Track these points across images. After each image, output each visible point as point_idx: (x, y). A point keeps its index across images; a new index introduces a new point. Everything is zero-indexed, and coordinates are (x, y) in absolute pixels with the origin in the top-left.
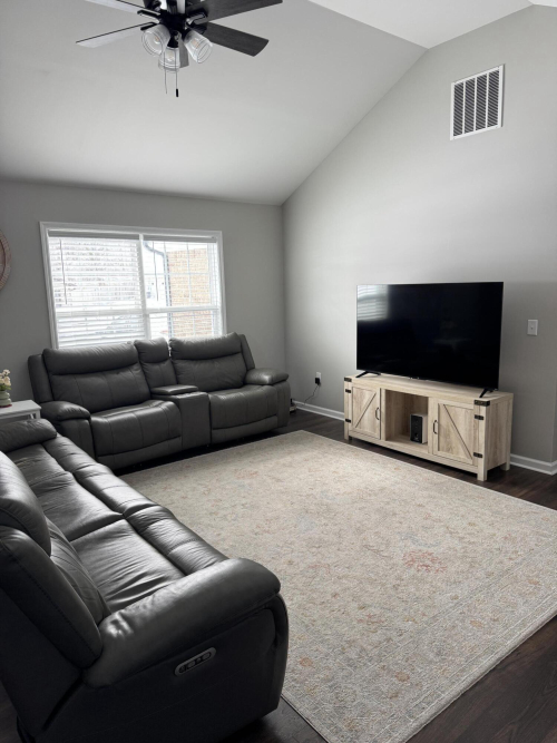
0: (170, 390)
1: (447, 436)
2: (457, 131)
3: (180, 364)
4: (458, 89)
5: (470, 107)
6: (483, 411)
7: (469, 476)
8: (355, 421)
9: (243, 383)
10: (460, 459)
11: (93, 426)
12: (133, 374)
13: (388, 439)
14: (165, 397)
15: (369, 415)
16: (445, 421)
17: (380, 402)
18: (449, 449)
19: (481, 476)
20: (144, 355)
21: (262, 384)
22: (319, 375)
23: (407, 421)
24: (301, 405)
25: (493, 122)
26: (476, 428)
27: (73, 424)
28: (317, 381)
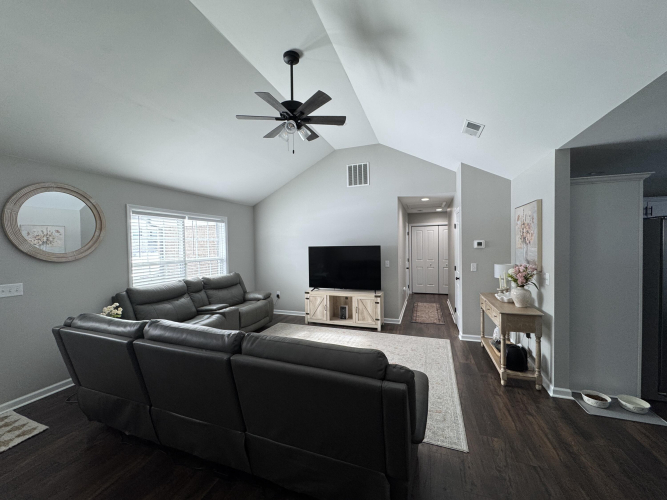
1: (362, 313)
2: (350, 184)
3: (211, 292)
4: (350, 168)
5: (355, 177)
6: (379, 300)
7: (375, 330)
8: (312, 313)
9: (244, 300)
10: (369, 323)
12: (184, 300)
13: (331, 319)
15: (320, 309)
16: (361, 307)
17: (327, 302)
18: (364, 319)
19: (379, 329)
20: (189, 288)
21: (258, 300)
22: (278, 293)
23: (339, 311)
24: (277, 312)
25: (366, 182)
26: (376, 308)
28: (278, 296)
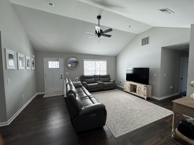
0: (98, 81)
1: (140, 92)
2: (142, 45)
3: (100, 78)
4: (142, 39)
5: (144, 42)
6: (146, 88)
7: (144, 99)
8: (125, 88)
9: (109, 81)
10: (142, 96)
11: (87, 85)
12: (93, 79)
13: (130, 91)
14: (97, 82)
15: (128, 88)
16: (139, 89)
17: (129, 86)
18: (140, 94)
19: (145, 99)
20: (95, 77)
21: (111, 82)
22: (121, 81)
23: (134, 89)
24: (118, 86)
25: (148, 44)
26: (145, 91)
27: (85, 85)
28: (120, 82)
